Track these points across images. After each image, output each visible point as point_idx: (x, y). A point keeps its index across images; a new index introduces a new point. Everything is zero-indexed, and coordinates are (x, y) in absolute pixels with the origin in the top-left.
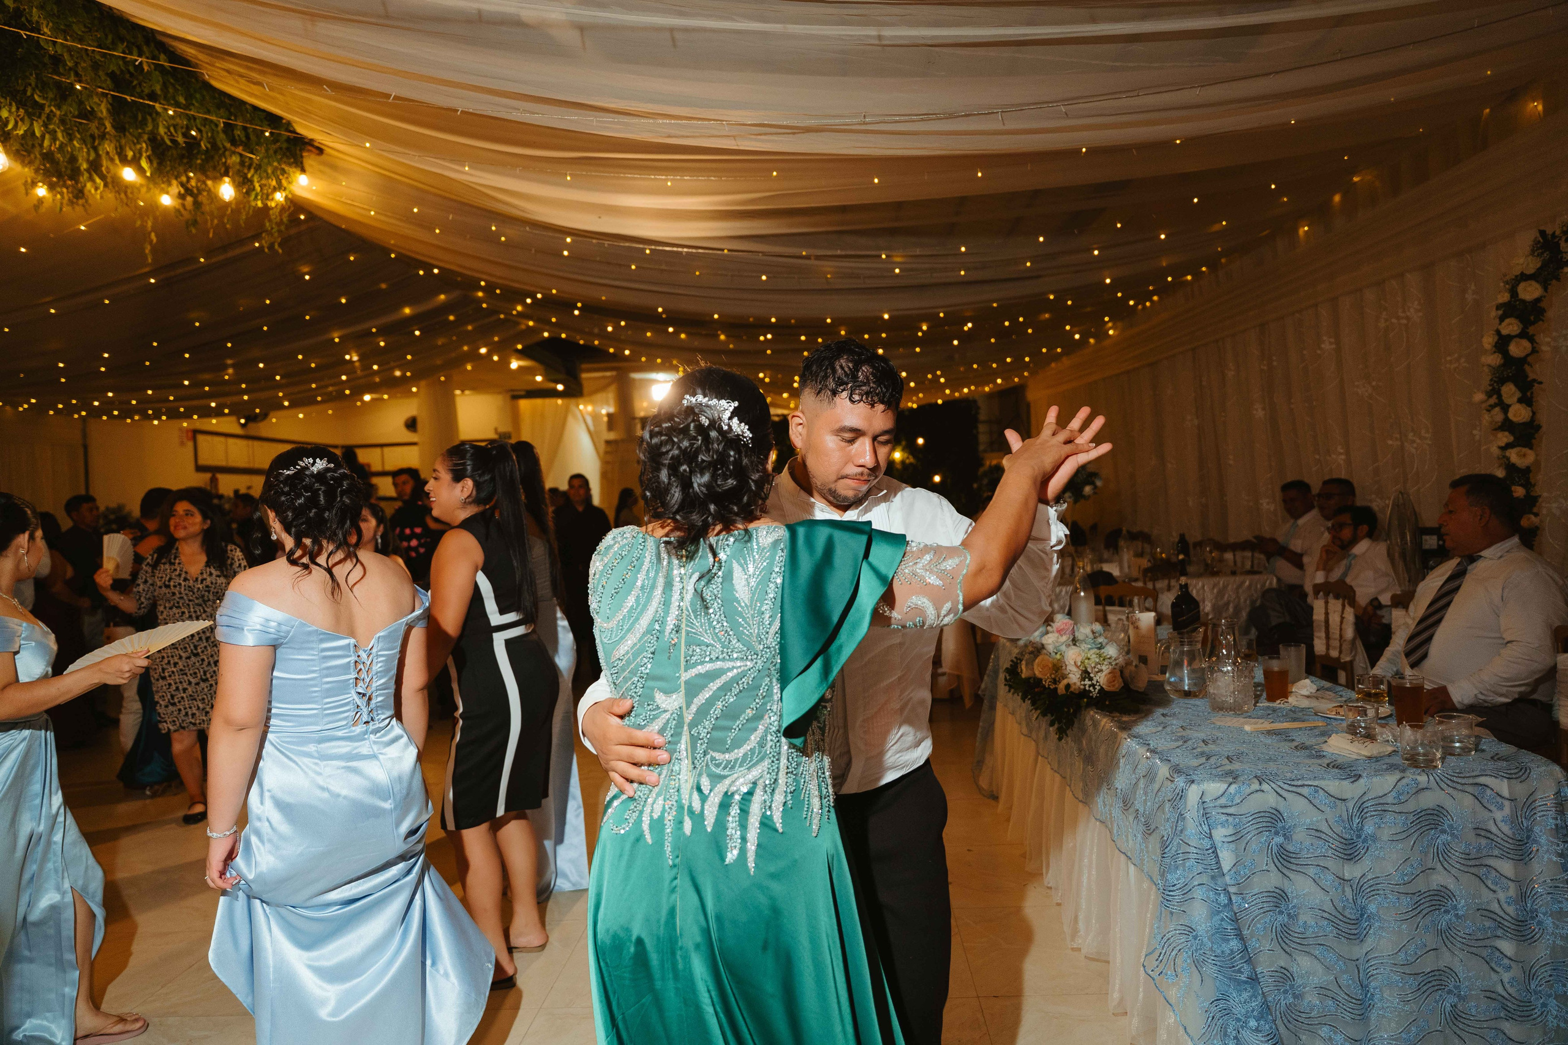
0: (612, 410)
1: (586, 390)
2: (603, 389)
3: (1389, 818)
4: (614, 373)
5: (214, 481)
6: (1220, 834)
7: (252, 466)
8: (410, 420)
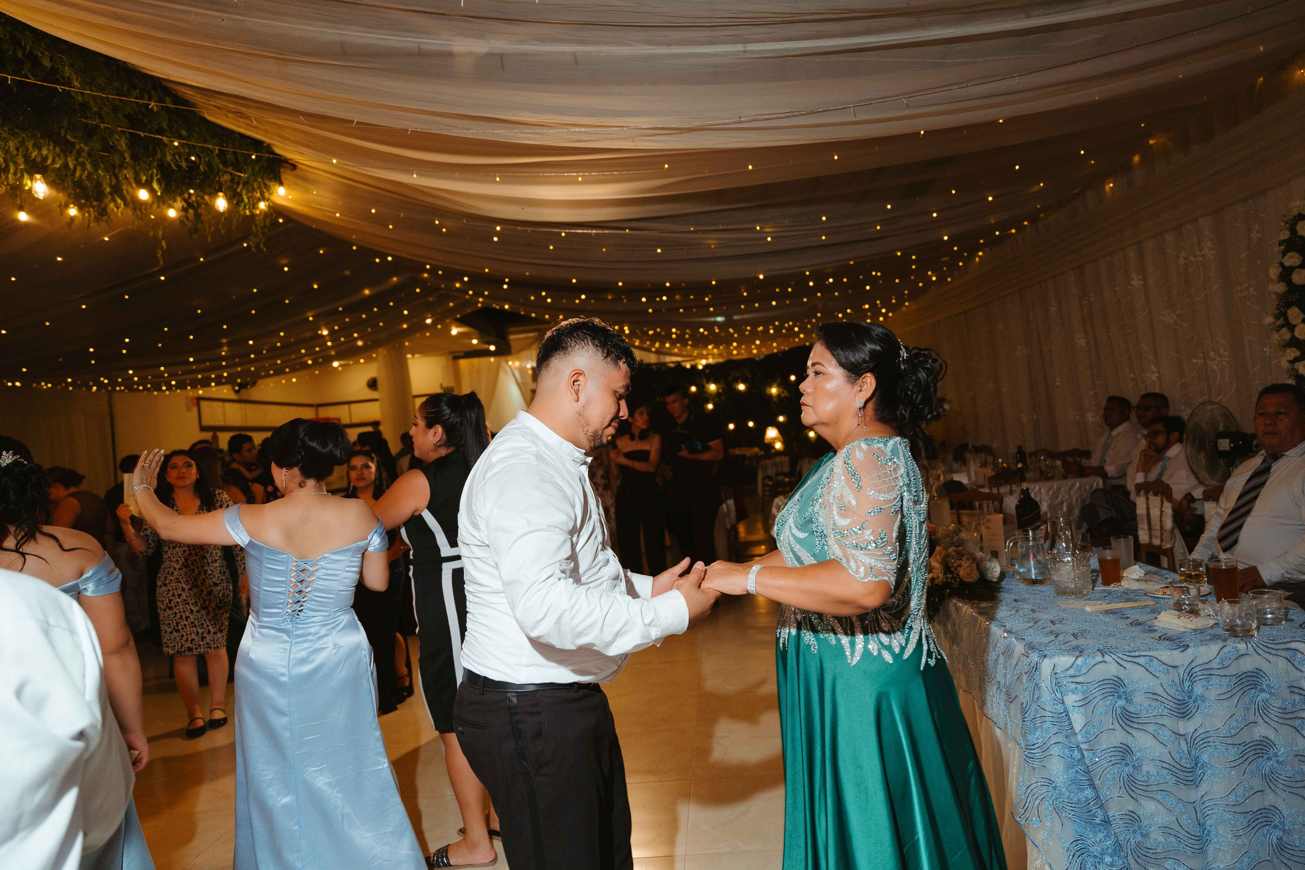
1: (513, 349)
2: (528, 347)
3: (1215, 680)
4: (536, 334)
5: (215, 437)
6: (1071, 699)
7: (245, 425)
8: (371, 381)
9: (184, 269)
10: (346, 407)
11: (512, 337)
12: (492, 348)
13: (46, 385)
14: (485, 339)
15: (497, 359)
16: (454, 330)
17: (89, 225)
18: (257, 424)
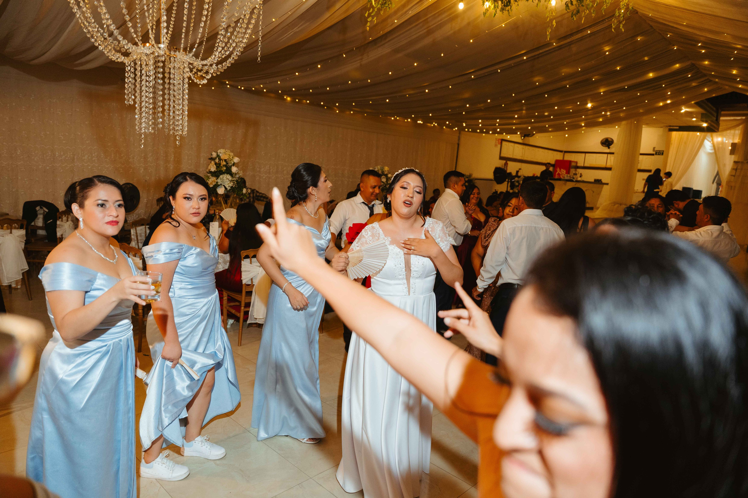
0: (737, 140)
1: (721, 128)
2: (734, 127)
4: (744, 118)
5: (506, 164)
7: (523, 159)
8: (604, 140)
9: (541, 51)
10: (584, 155)
11: (721, 118)
12: (705, 125)
13: (434, 125)
14: (703, 117)
15: (703, 134)
16: (684, 110)
17: (495, 15)
18: (529, 159)
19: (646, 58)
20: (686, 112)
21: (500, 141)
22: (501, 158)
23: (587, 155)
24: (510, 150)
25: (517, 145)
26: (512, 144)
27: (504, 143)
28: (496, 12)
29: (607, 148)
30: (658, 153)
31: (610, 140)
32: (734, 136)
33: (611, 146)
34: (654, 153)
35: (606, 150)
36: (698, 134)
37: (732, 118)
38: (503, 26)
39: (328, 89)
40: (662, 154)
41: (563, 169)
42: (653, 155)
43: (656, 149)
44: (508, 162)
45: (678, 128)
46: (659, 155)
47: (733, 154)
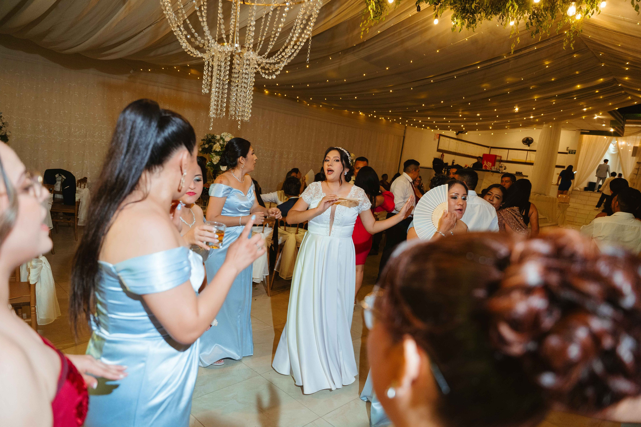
0: (638, 145)
1: (625, 133)
7: (456, 152)
8: (525, 139)
9: (493, 62)
10: (507, 151)
11: (626, 125)
12: (612, 130)
14: (613, 124)
15: (610, 138)
16: (596, 117)
17: (461, 30)
18: (462, 152)
19: (577, 73)
20: (599, 119)
21: (438, 136)
22: (439, 150)
23: (510, 151)
24: (447, 144)
25: (452, 140)
26: (448, 139)
27: (441, 138)
28: (462, 28)
29: (527, 146)
30: (571, 152)
31: (530, 139)
32: (636, 140)
33: (530, 145)
34: (568, 152)
35: (527, 148)
36: (605, 137)
37: (635, 125)
38: (467, 40)
39: (308, 85)
40: (575, 153)
41: (489, 162)
42: (566, 153)
43: (569, 149)
44: (444, 154)
45: (588, 132)
46: (571, 153)
47: (635, 156)
